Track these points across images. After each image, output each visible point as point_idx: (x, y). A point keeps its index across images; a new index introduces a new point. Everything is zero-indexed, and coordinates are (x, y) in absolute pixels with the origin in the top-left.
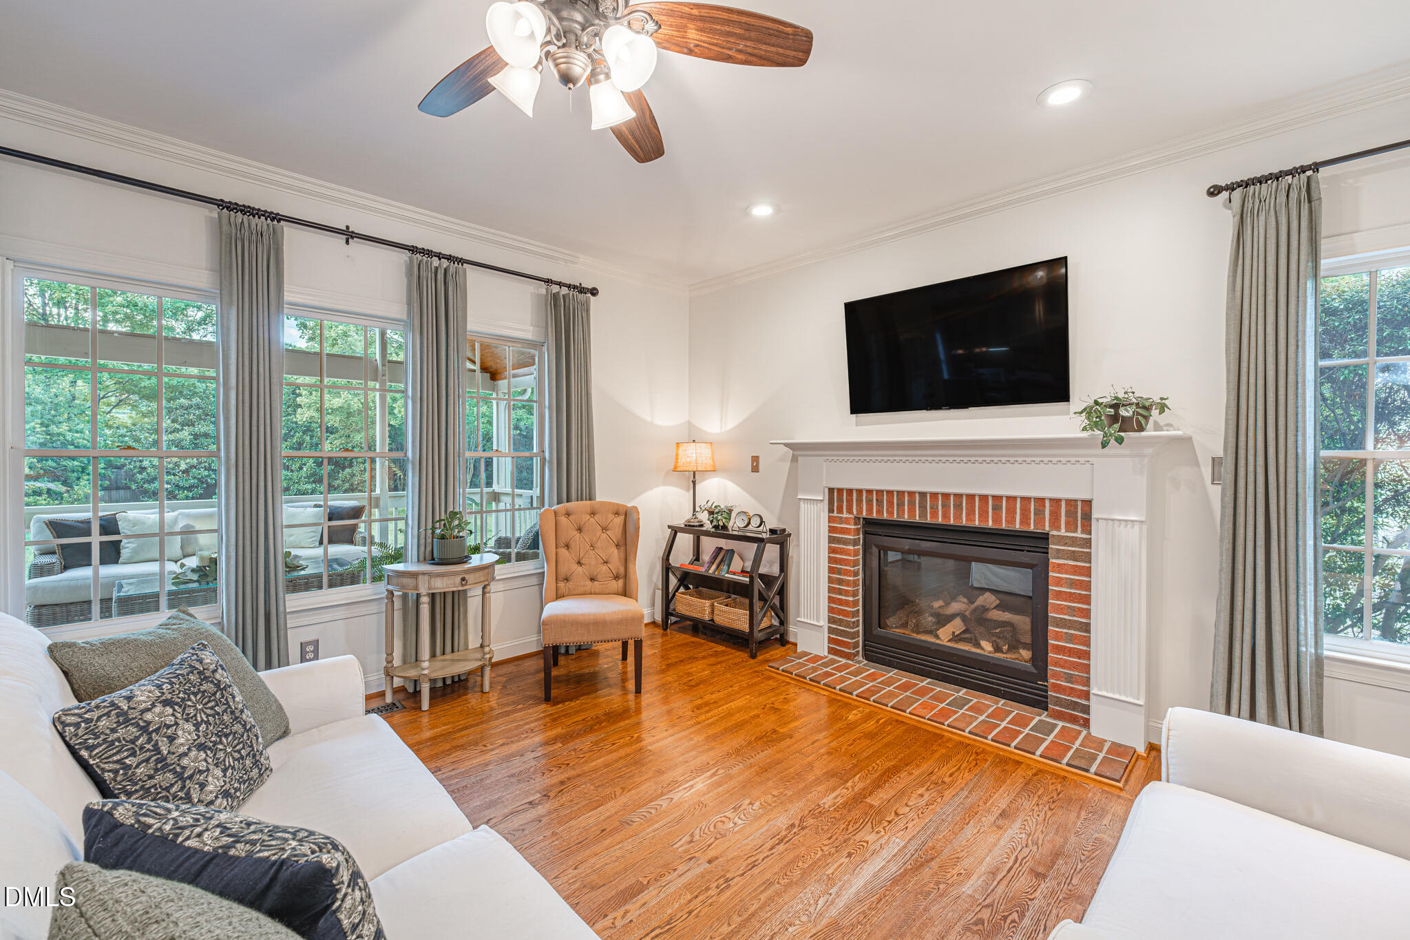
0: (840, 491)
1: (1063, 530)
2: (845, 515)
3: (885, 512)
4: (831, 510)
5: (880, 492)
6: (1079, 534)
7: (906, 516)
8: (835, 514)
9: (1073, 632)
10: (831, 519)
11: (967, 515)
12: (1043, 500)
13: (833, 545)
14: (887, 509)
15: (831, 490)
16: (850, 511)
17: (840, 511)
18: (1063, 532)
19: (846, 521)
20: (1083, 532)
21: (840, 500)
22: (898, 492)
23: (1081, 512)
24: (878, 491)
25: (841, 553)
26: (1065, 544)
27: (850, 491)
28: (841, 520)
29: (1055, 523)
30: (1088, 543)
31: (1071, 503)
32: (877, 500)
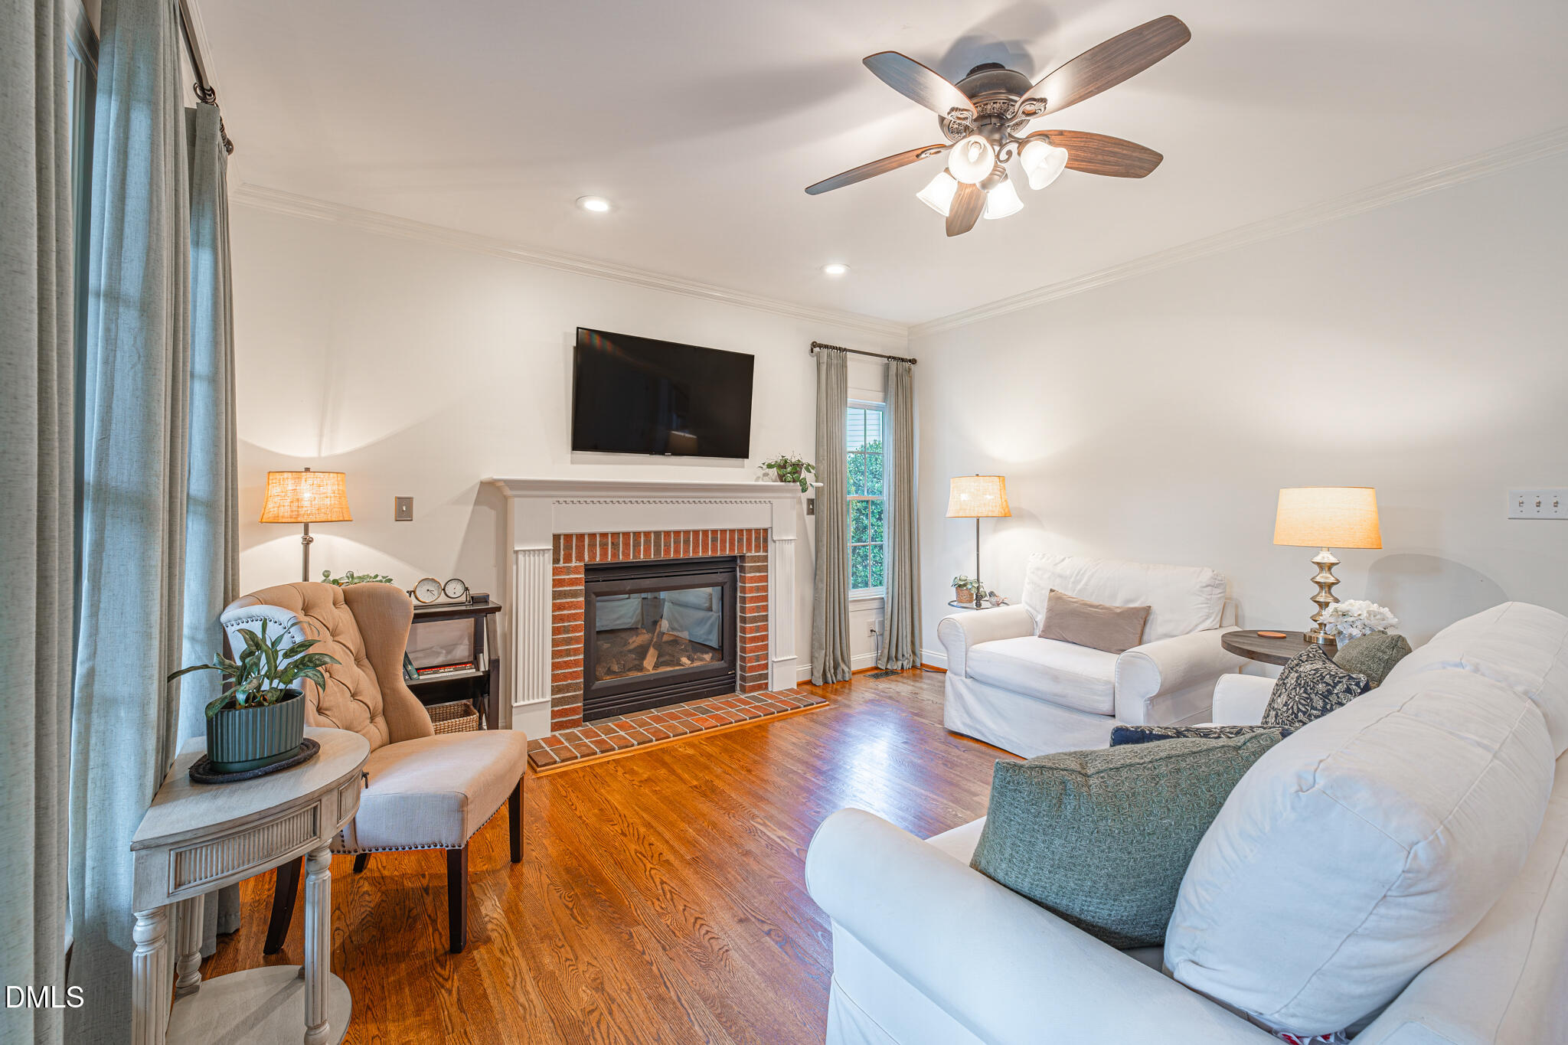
0: (568, 537)
1: (753, 552)
2: (573, 564)
3: (621, 555)
4: (556, 560)
5: (615, 535)
6: (761, 554)
7: (642, 556)
8: (561, 564)
9: (759, 624)
10: (556, 571)
11: (693, 549)
12: (742, 530)
13: (558, 601)
14: (623, 551)
15: (556, 538)
16: (580, 558)
17: (568, 559)
18: (753, 553)
19: (576, 570)
20: (763, 551)
21: (568, 547)
22: (634, 533)
23: (762, 537)
24: (613, 534)
25: (570, 608)
26: (755, 562)
27: (581, 537)
28: (569, 570)
29: (749, 549)
30: (766, 558)
31: (757, 531)
32: (612, 543)
